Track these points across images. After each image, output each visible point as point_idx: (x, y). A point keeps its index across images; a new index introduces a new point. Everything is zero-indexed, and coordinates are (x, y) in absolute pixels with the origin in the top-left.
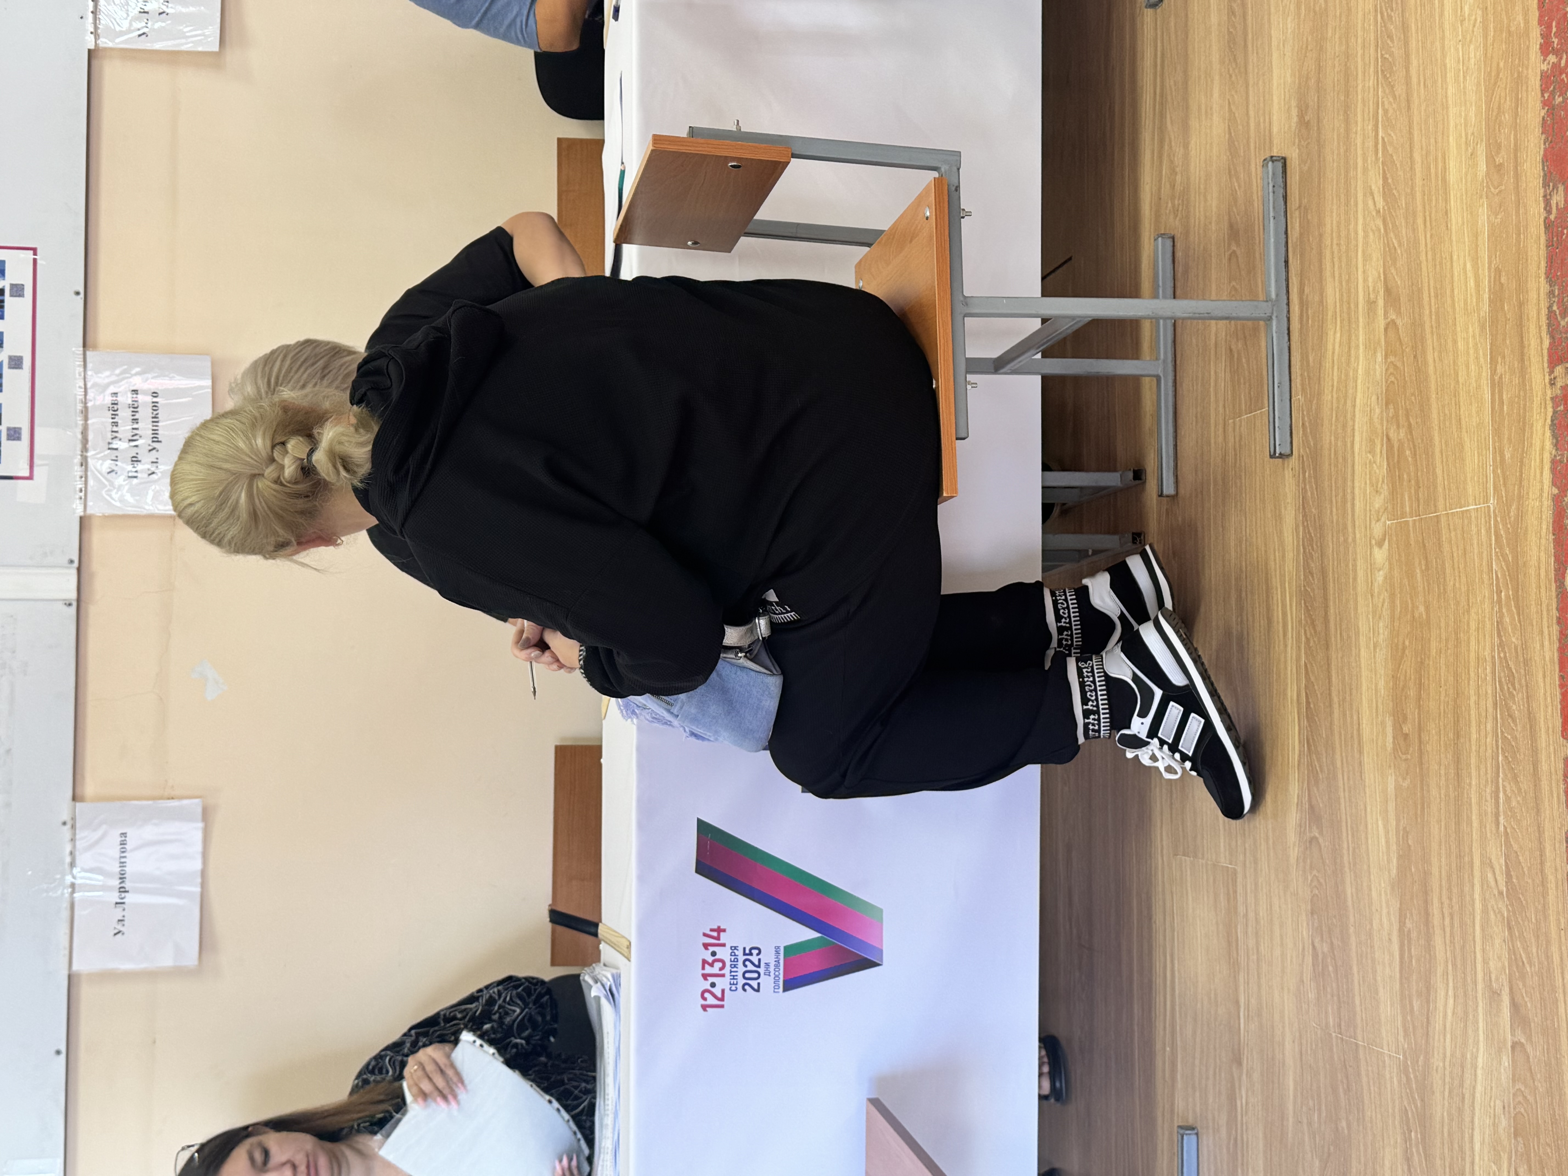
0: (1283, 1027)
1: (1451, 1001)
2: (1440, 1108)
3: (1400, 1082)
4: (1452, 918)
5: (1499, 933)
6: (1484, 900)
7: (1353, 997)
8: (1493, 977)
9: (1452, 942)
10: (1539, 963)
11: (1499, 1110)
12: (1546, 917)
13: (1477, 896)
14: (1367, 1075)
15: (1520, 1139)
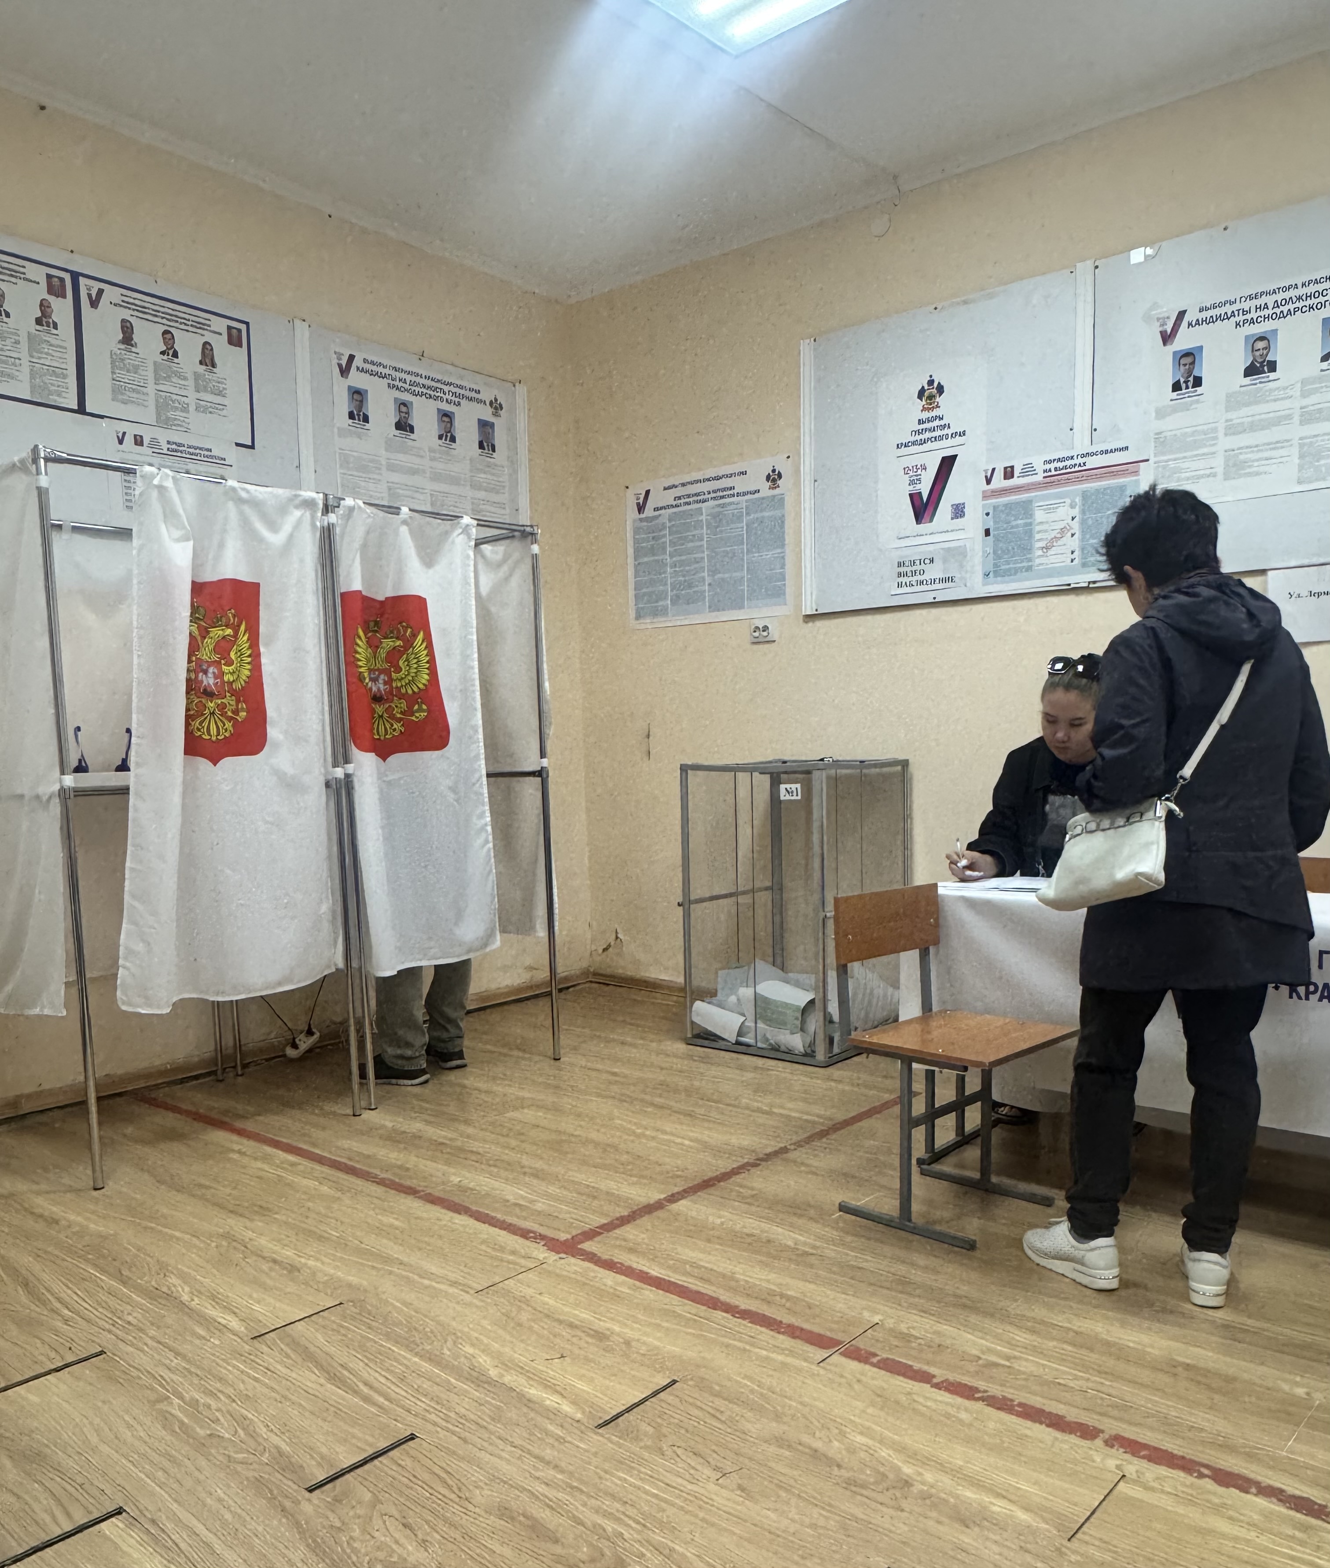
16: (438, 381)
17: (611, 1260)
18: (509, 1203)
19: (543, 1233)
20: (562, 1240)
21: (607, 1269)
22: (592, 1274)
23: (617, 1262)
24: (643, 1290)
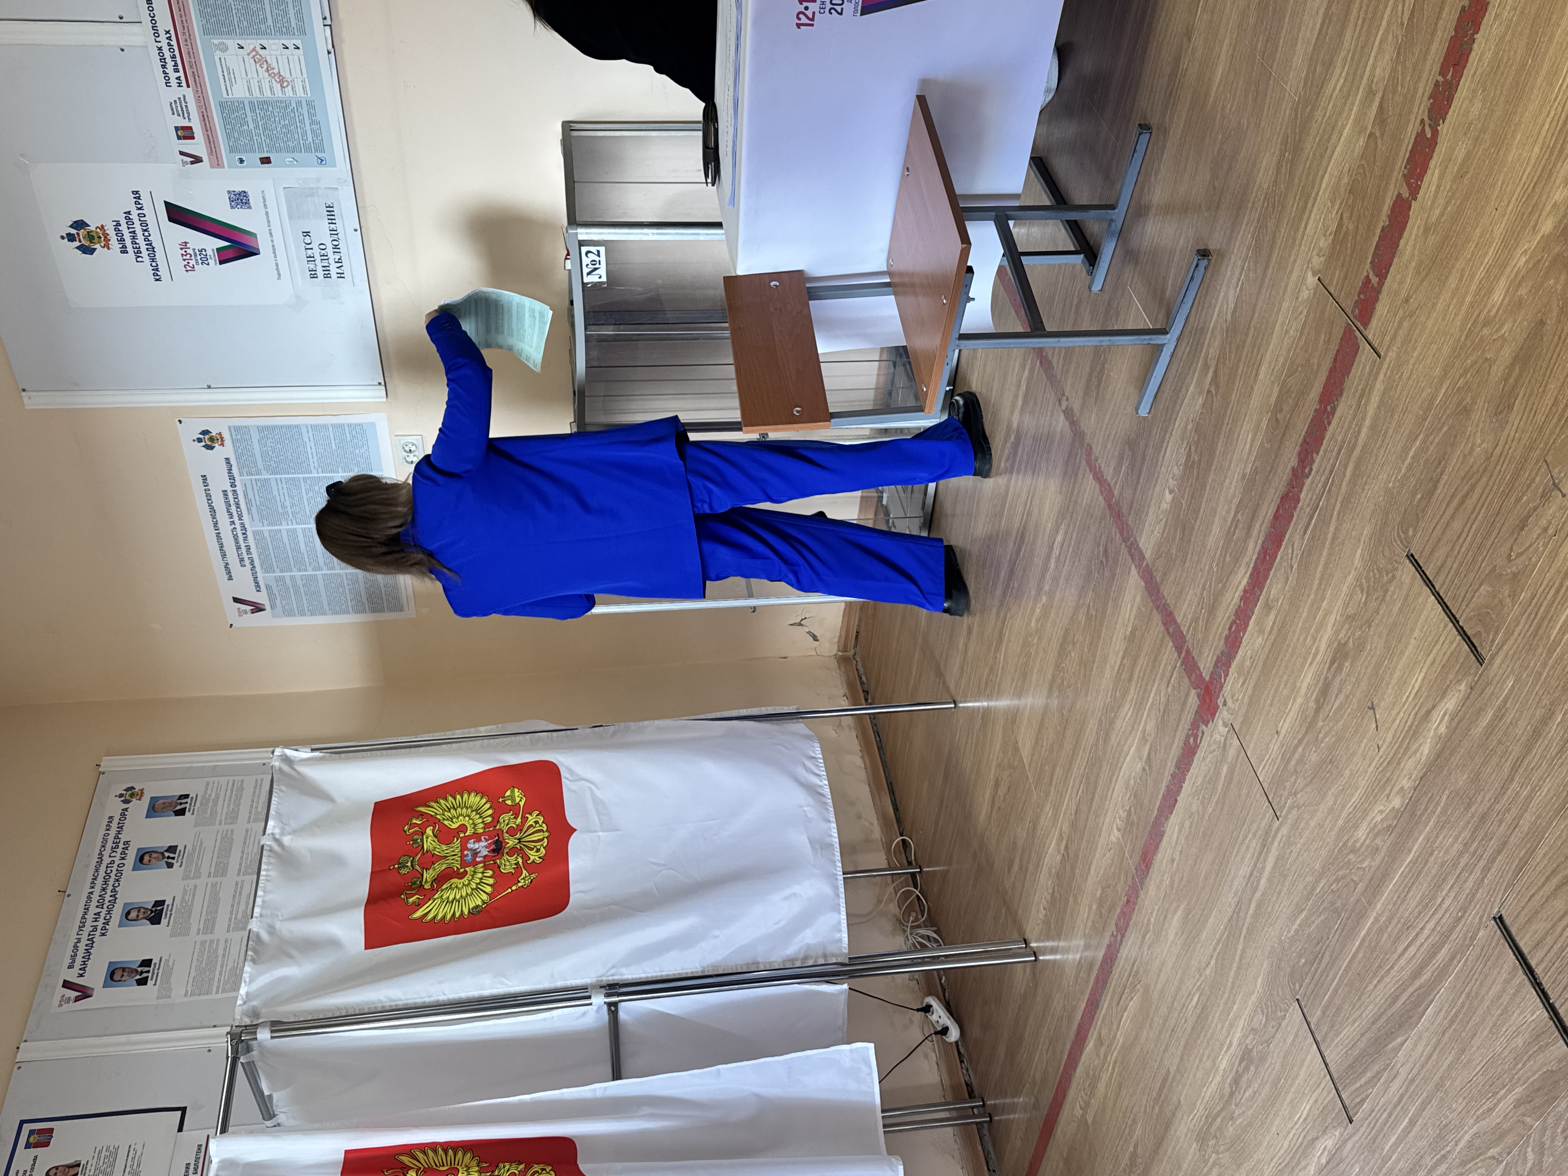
0: (1226, 31)
1: (1342, 81)
2: (1309, 145)
3: (1290, 115)
4: (1363, 22)
5: (1389, 53)
6: (1389, 23)
7: (1280, 38)
8: (1375, 80)
9: (1358, 39)
10: (1408, 89)
11: (1346, 169)
12: (1425, 59)
13: (1386, 16)
14: (1271, 98)
15: (1351, 196)
16: (97, 870)
17: (1227, 638)
18: (1147, 768)
19: (1188, 726)
20: (1198, 702)
21: (1241, 642)
22: (1248, 663)
23: (1230, 629)
24: (1271, 597)
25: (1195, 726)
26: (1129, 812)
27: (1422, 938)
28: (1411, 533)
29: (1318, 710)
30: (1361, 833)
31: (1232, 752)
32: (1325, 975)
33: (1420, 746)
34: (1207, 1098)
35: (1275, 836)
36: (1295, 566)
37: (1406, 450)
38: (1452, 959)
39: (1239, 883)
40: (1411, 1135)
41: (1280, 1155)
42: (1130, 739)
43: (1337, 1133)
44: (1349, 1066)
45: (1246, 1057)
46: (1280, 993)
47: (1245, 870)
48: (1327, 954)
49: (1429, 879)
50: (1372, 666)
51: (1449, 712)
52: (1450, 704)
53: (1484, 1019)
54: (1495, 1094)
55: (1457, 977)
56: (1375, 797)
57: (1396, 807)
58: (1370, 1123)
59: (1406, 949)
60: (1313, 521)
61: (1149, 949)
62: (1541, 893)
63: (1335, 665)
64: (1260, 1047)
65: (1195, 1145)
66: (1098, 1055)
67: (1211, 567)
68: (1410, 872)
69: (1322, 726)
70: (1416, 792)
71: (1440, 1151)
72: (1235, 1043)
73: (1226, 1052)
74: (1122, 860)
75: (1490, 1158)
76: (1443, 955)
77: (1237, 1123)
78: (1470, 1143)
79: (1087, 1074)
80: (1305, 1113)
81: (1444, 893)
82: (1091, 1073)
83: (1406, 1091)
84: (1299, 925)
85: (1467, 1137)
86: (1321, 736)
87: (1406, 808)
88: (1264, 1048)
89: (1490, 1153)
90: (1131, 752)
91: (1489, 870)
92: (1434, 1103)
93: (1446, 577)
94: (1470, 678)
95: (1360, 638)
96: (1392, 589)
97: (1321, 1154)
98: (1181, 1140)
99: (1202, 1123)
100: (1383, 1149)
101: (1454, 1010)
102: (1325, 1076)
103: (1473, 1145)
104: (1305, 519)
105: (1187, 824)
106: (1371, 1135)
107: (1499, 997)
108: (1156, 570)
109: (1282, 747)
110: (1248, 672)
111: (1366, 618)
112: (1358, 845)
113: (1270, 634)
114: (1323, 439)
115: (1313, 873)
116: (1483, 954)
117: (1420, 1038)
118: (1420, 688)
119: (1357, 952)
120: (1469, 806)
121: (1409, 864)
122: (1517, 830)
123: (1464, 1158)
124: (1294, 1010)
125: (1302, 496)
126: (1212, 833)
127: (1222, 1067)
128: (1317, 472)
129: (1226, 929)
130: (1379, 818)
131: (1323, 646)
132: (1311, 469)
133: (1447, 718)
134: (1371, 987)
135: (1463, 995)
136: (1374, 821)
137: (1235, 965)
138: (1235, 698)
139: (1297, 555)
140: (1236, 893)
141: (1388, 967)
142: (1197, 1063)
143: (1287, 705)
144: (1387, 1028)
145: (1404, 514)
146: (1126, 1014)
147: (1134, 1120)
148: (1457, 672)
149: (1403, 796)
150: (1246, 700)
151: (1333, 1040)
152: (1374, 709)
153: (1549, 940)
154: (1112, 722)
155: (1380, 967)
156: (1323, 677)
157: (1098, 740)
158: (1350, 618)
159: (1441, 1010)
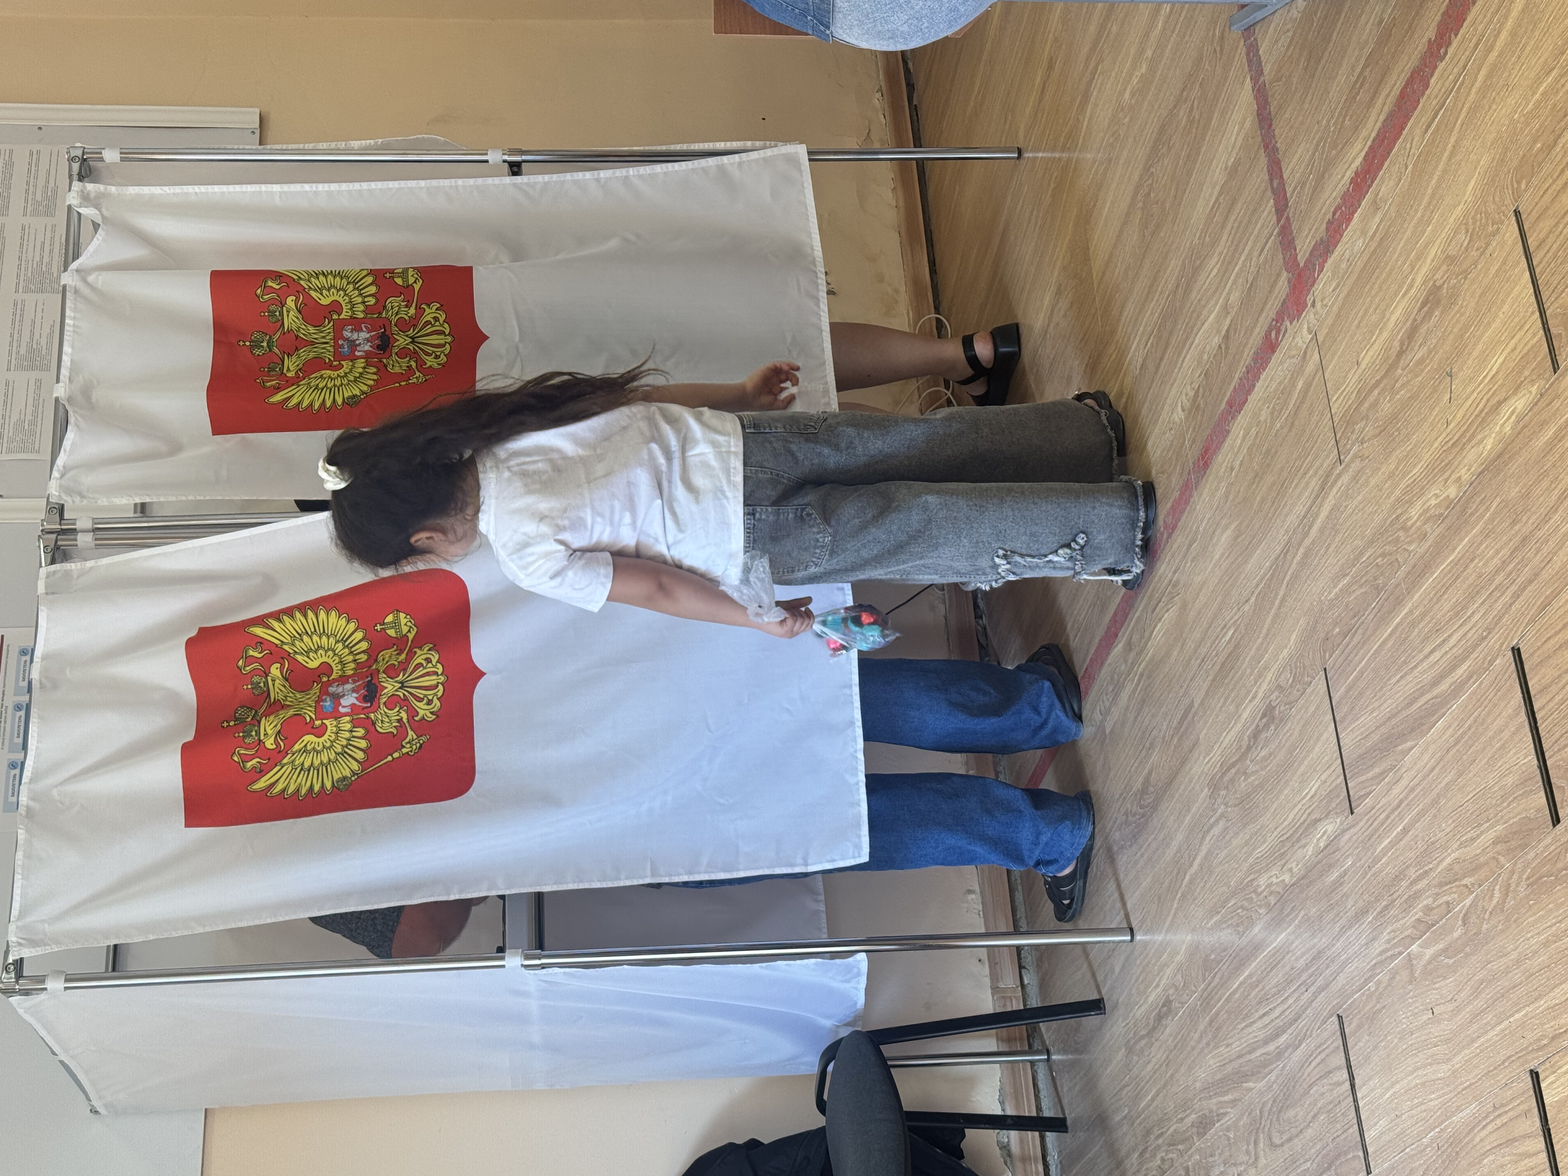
17: (1329, 223)
18: (1223, 346)
19: (1273, 315)
20: (1288, 290)
21: (1341, 236)
22: (1344, 266)
23: (1334, 213)
24: (1381, 194)
25: (1279, 318)
26: (1197, 391)
27: (1446, 648)
28: (1523, 186)
29: (1400, 354)
30: (1414, 512)
31: (1311, 367)
32: (1355, 652)
33: (1485, 437)
34: (1224, 745)
35: (1335, 481)
36: (1410, 167)
37: (1538, 81)
38: (1469, 678)
39: (1292, 520)
40: (1402, 843)
41: (1283, 826)
42: (1213, 303)
43: (1338, 820)
44: (1360, 756)
45: (1269, 713)
46: (1311, 657)
47: (1300, 509)
48: (1360, 631)
49: (1465, 586)
50: (1460, 326)
51: (1517, 411)
52: (1520, 403)
53: (1484, 749)
54: (1480, 825)
55: (1470, 698)
56: (1434, 477)
57: (1452, 496)
58: (1368, 820)
59: (1432, 652)
60: (1437, 120)
61: (1192, 561)
62: (1556, 639)
63: (1425, 309)
64: (1282, 708)
65: (1206, 790)
66: (1126, 661)
67: (1328, 125)
68: (1450, 571)
69: (1401, 375)
70: (1471, 488)
71: (1424, 866)
72: (1260, 695)
73: (1251, 701)
74: (1182, 447)
75: (1464, 885)
76: (1462, 670)
77: (1250, 780)
78: (1450, 868)
79: (1112, 678)
80: (1313, 790)
81: (1476, 605)
82: (1116, 677)
83: (1406, 798)
84: (1340, 590)
85: (1448, 860)
86: (1398, 385)
87: (1459, 501)
88: (1286, 710)
89: (1464, 882)
90: (1210, 319)
91: (1518, 597)
92: (1428, 818)
93: (1545, 256)
94: (1543, 382)
95: (1454, 287)
96: (1494, 244)
97: (1321, 837)
98: (1194, 781)
99: (1216, 770)
100: (1375, 849)
101: (1461, 730)
102: (1336, 759)
103: (1452, 869)
104: (1430, 114)
105: (1253, 432)
106: (1368, 832)
107: (1502, 731)
108: (1273, 96)
109: (1360, 382)
110: (1343, 277)
111: (1464, 266)
112: (1409, 524)
113: (1372, 238)
114: (1464, 20)
115: (1363, 538)
116: (1497, 681)
117: (1426, 749)
118: (1497, 372)
119: (1387, 639)
120: (1514, 523)
121: (1451, 562)
122: (1550, 565)
123: (1443, 880)
124: (1320, 679)
125: (1433, 81)
126: (1276, 452)
127: (1245, 715)
128: (1452, 59)
129: (1271, 567)
130: (1433, 502)
131: (1419, 281)
132: (1446, 53)
133: (1514, 417)
134: (1394, 680)
135: (1472, 718)
136: (1428, 504)
137: (1273, 611)
138: (1325, 303)
139: (1414, 154)
140: (1287, 531)
141: (1413, 665)
142: (1220, 704)
143: (1373, 335)
144: (1400, 729)
145: (1522, 159)
146: (1159, 625)
147: (1152, 744)
148: (1533, 370)
149: (1460, 487)
150: (1335, 309)
151: (1349, 724)
152: (1451, 376)
153: (1554, 688)
154: (1196, 270)
155: (1405, 662)
156: (1412, 317)
157: (1177, 286)
158: (1450, 260)
159: (1450, 726)
